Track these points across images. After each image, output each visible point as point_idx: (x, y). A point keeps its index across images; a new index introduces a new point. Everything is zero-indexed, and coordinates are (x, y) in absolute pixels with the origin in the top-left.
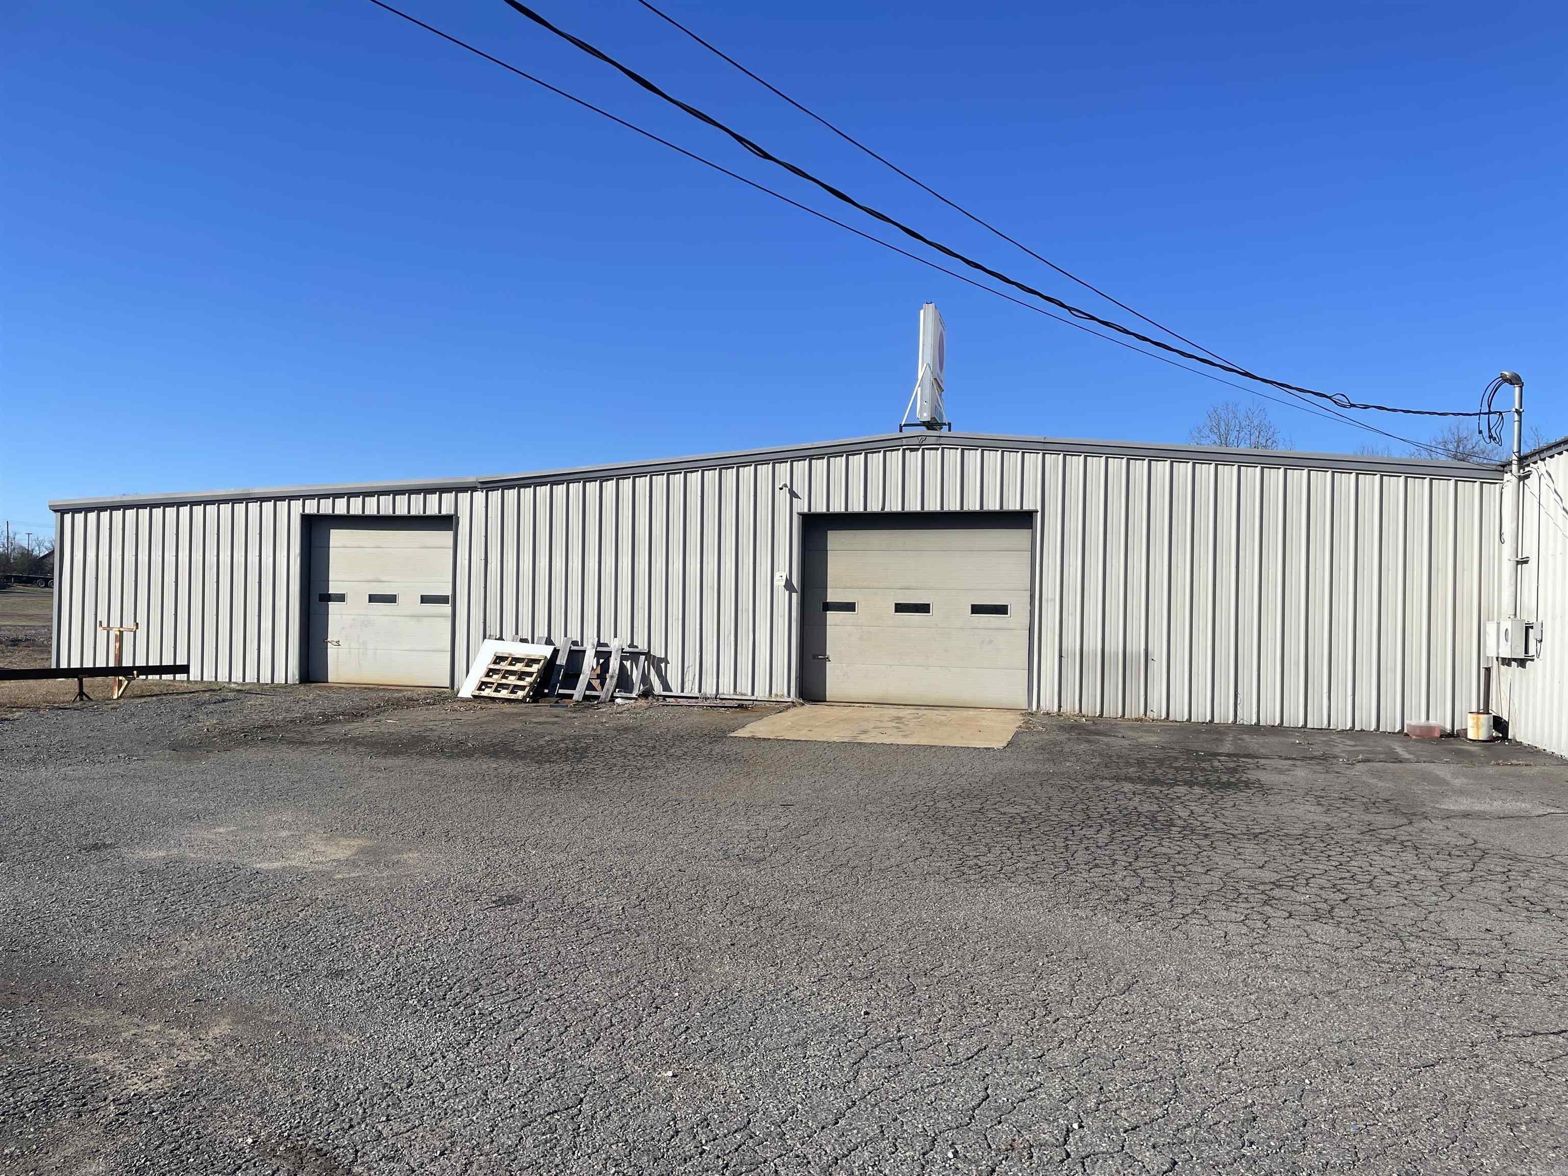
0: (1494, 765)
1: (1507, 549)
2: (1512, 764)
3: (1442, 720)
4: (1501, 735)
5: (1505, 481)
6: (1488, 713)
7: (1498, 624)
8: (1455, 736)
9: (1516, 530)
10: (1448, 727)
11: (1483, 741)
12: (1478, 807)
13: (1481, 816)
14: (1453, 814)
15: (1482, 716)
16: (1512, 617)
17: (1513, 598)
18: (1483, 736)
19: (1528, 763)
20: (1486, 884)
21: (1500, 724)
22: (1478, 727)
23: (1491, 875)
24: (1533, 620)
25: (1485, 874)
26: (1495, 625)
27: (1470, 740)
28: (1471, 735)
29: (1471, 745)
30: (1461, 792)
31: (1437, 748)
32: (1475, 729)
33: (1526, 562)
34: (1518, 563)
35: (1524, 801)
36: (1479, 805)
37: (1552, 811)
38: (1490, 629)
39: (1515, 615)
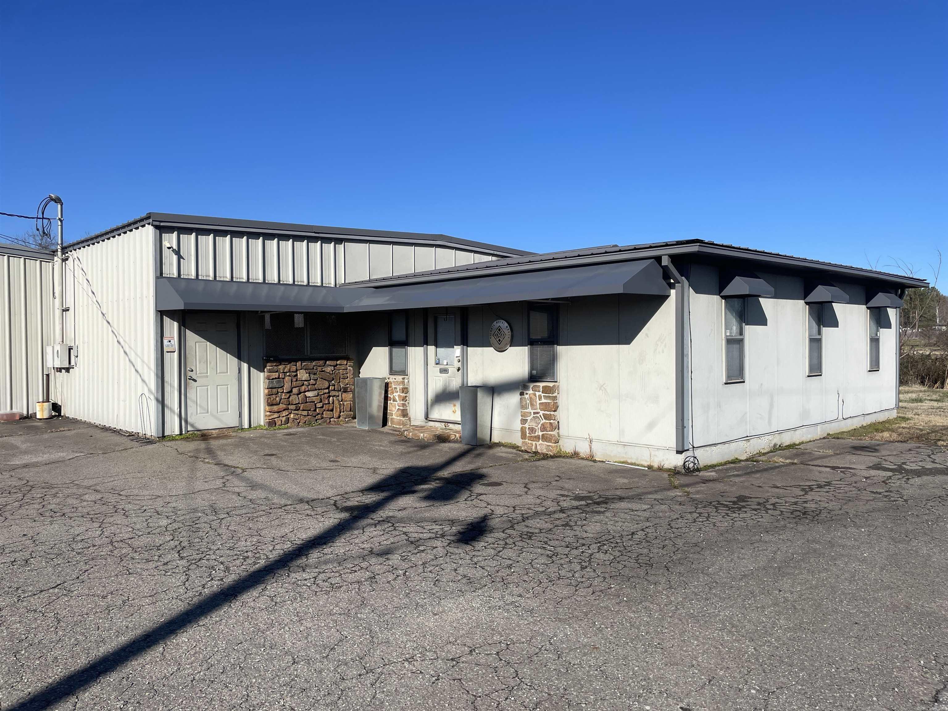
0: (49, 433)
1: (57, 302)
2: (60, 431)
3: (20, 408)
4: (57, 414)
5: (55, 261)
6: (49, 402)
7: (53, 347)
8: (30, 417)
9: (61, 291)
10: (25, 413)
11: (46, 419)
12: (34, 460)
13: (35, 465)
14: (18, 467)
15: (45, 404)
16: (61, 343)
17: (61, 332)
18: (46, 416)
19: (70, 428)
20: (29, 507)
21: (56, 407)
22: (42, 410)
23: (34, 500)
24: (73, 345)
25: (30, 500)
26: (51, 348)
27: (38, 419)
28: (39, 416)
29: (38, 422)
30: (26, 452)
31: (17, 426)
32: (41, 412)
33: (68, 310)
34: (63, 311)
35: (63, 452)
36: (35, 458)
37: (78, 455)
38: (49, 350)
39: (63, 341)
